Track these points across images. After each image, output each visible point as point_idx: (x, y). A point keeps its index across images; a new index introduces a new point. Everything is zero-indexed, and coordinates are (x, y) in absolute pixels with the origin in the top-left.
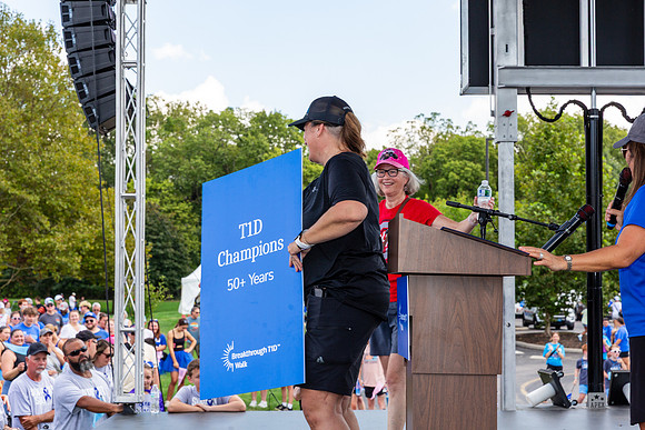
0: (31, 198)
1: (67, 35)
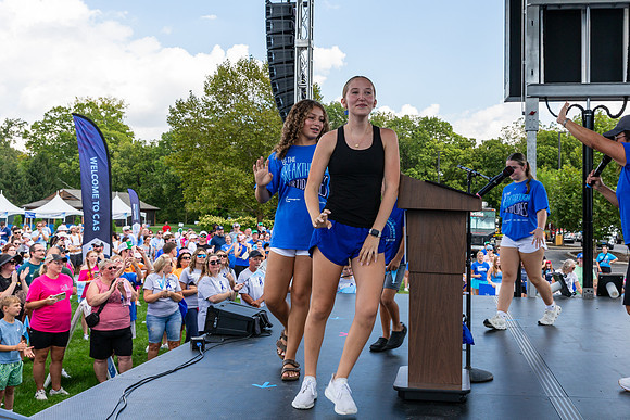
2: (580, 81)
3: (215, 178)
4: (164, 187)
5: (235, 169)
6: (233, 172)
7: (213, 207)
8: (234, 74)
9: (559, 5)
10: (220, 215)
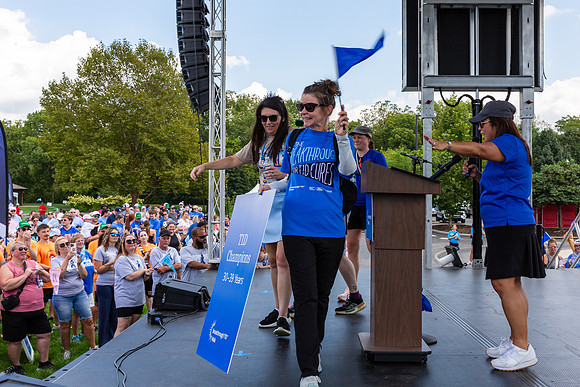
0: (161, 148)
1: (182, 58)
2: (468, 73)
3: (90, 158)
4: (31, 167)
5: (110, 150)
6: (108, 152)
7: (88, 186)
8: (107, 57)
9: (452, 5)
10: (89, 194)
